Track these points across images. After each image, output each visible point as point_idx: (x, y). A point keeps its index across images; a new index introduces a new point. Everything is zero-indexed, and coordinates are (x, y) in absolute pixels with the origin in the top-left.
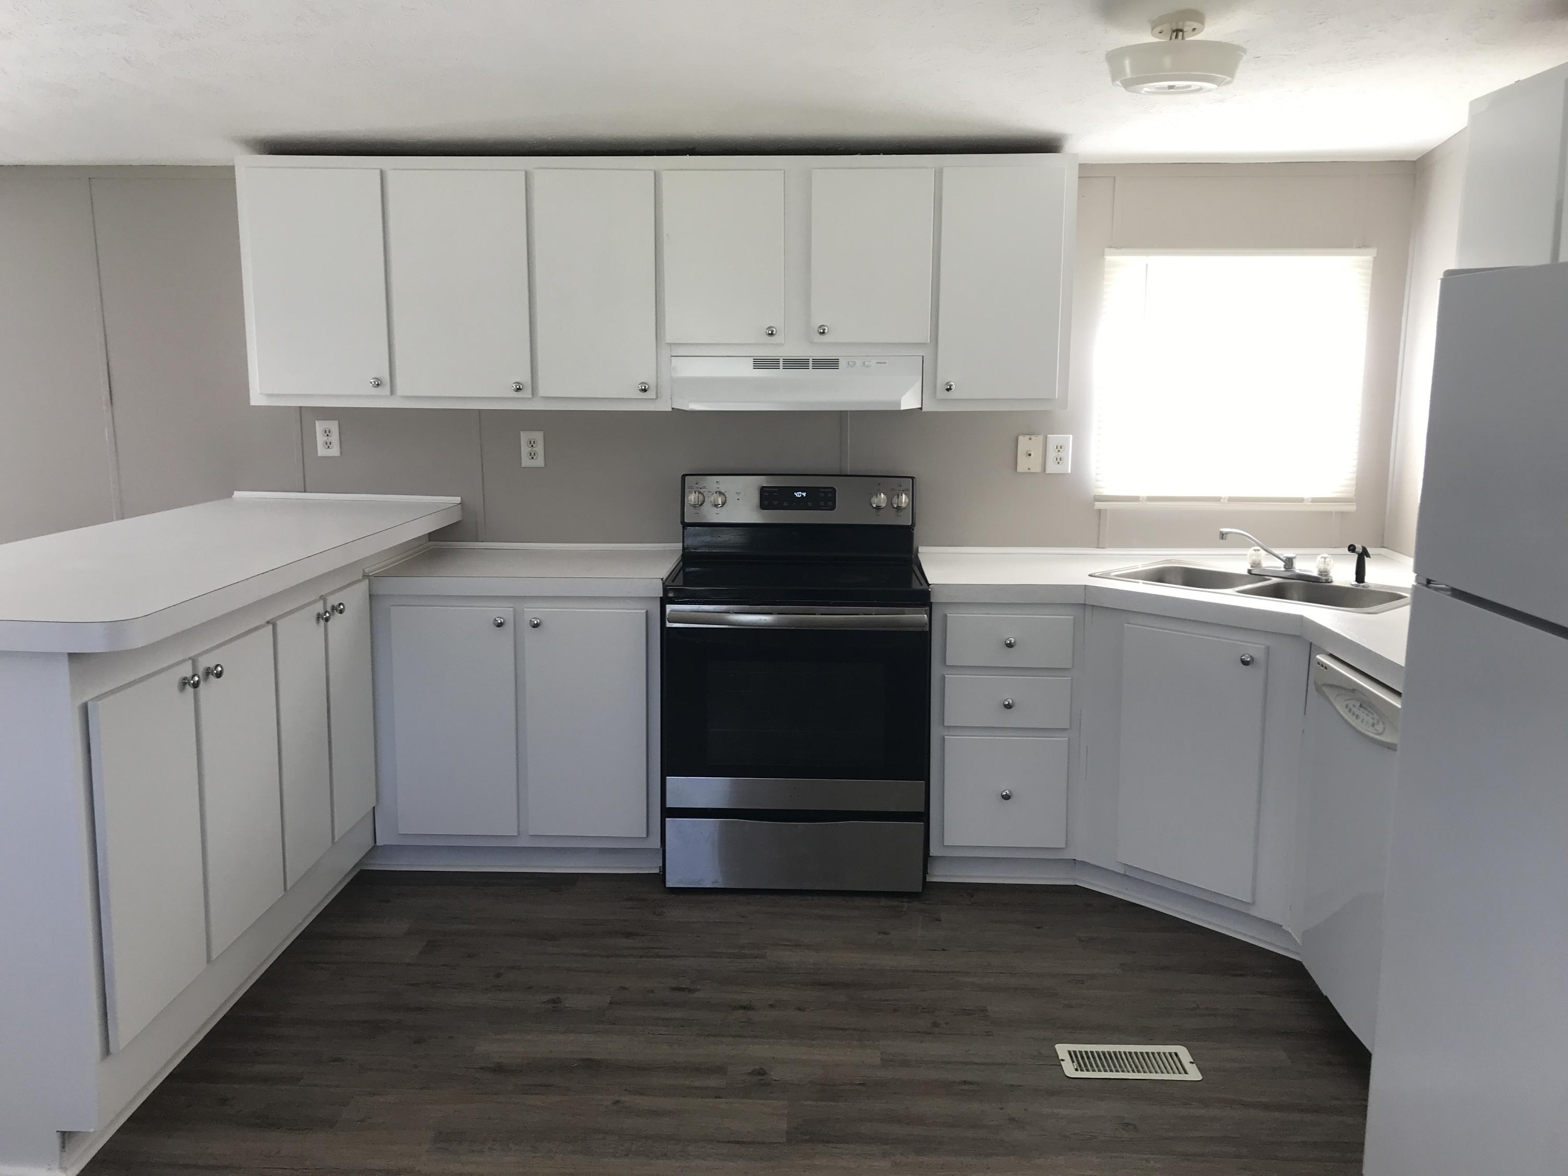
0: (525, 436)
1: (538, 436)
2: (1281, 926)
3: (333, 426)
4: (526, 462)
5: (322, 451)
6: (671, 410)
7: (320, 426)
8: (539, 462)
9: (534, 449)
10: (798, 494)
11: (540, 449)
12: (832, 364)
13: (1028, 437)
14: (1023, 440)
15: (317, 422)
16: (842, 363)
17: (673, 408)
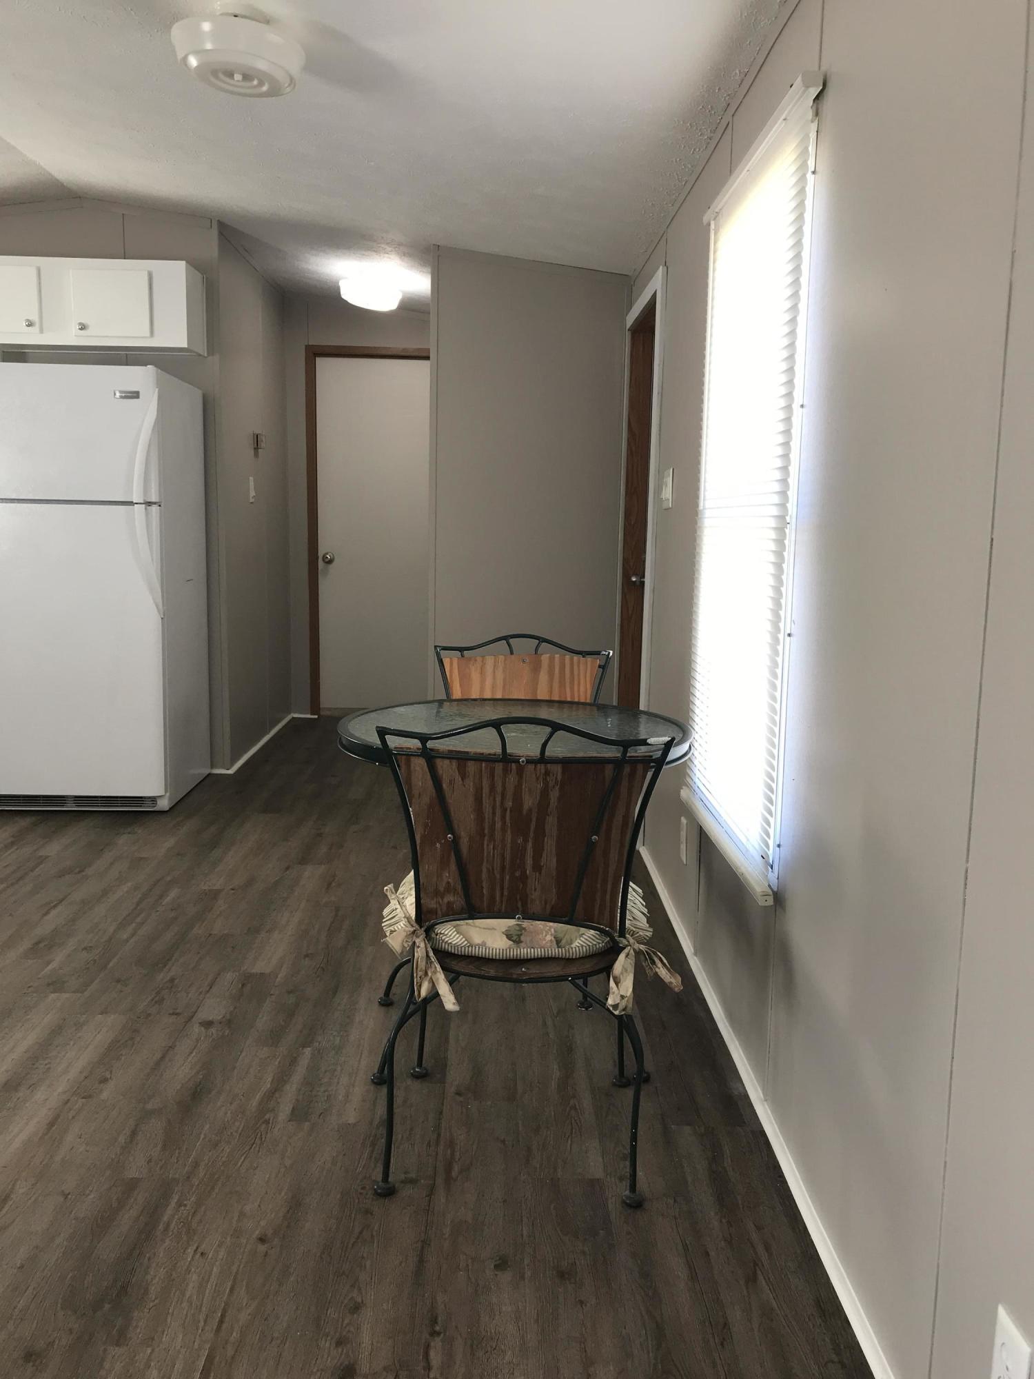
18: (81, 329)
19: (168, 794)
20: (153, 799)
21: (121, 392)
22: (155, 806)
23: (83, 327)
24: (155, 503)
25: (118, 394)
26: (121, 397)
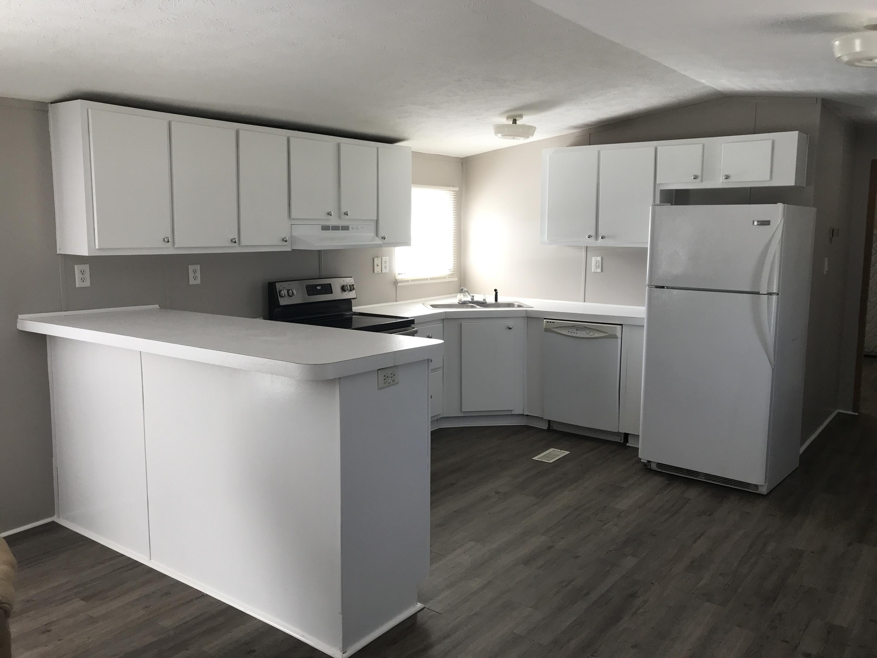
0: (191, 268)
1: (198, 267)
2: (543, 418)
3: (86, 267)
4: (192, 282)
5: (78, 284)
6: (291, 250)
7: (77, 268)
8: (198, 281)
9: (196, 275)
10: (318, 288)
11: (198, 274)
12: (346, 228)
13: (377, 258)
14: (376, 259)
15: (75, 265)
16: (350, 228)
17: (292, 249)
18: (726, 178)
19: (767, 484)
20: (756, 486)
21: (758, 222)
22: (757, 490)
23: (727, 177)
24: (774, 293)
25: (756, 223)
26: (758, 225)
